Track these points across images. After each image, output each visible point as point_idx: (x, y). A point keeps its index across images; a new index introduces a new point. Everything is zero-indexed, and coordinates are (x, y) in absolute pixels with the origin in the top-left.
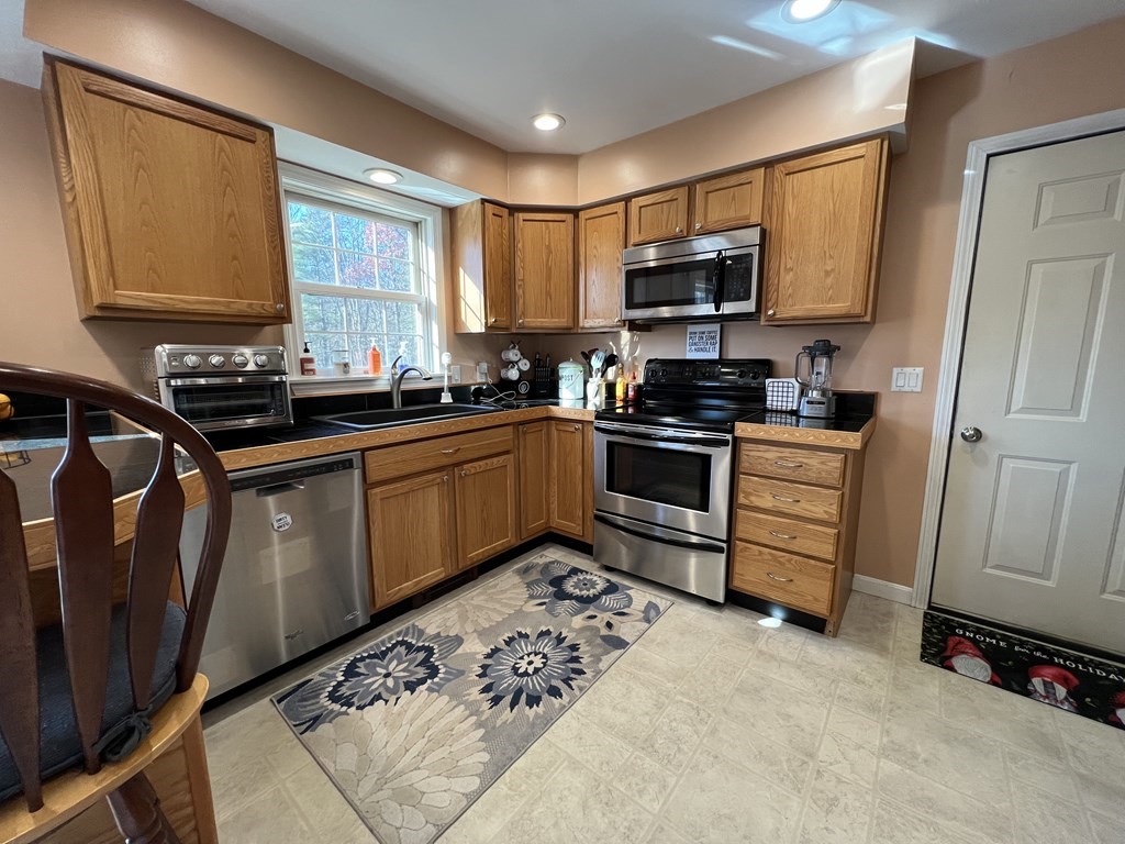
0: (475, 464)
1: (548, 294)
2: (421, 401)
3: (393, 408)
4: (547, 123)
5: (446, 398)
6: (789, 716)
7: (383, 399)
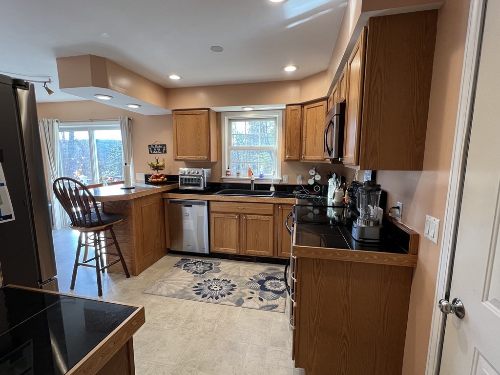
0: (253, 216)
1: (315, 143)
2: (263, 189)
3: (251, 189)
4: (290, 69)
5: (272, 189)
6: (221, 361)
7: (248, 186)
